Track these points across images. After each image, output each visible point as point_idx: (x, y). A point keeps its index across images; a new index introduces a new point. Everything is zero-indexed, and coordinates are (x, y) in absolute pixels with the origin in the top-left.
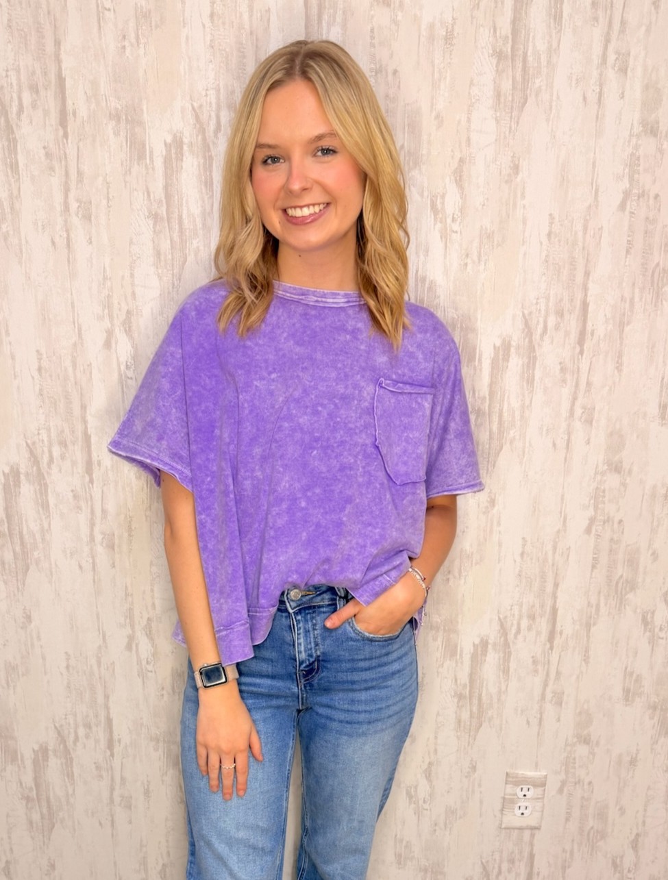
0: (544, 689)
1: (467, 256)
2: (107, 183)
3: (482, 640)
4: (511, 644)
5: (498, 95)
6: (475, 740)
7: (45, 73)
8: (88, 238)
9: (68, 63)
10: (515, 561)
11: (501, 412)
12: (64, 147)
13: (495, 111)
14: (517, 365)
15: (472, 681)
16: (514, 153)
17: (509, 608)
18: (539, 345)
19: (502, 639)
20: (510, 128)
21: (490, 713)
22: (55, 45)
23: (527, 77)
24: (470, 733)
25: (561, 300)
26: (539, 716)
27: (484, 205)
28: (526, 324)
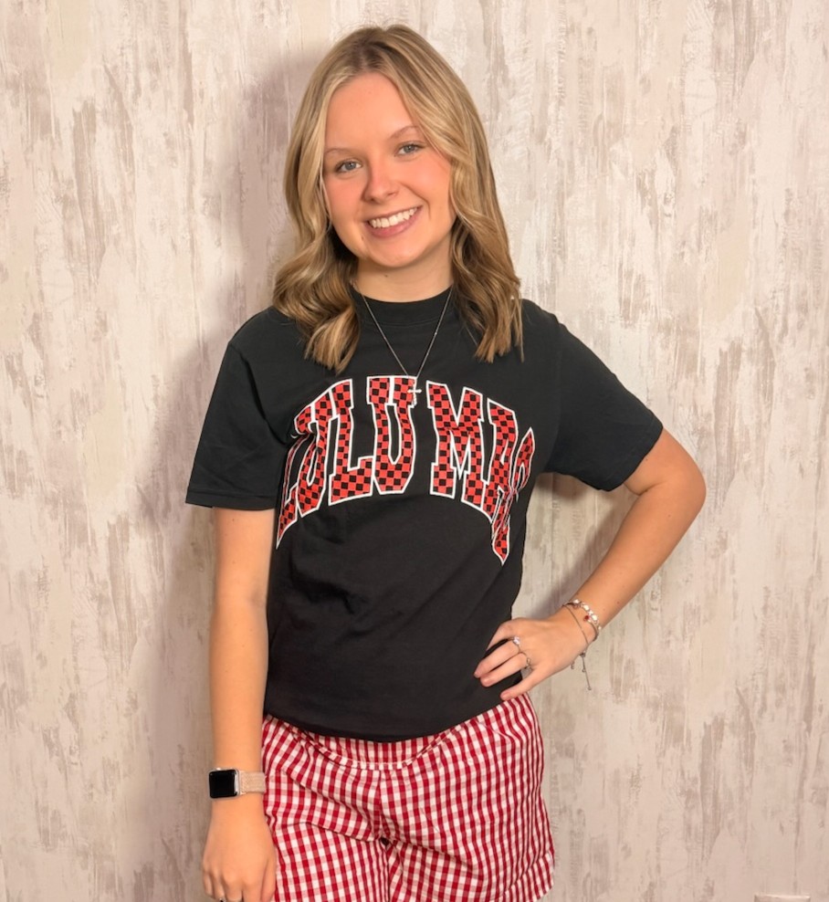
0: (802, 784)
1: (684, 243)
2: (240, 173)
3: (716, 719)
4: (754, 726)
5: (718, 52)
6: (711, 852)
7: (168, 49)
8: (216, 239)
9: (195, 36)
10: (756, 618)
11: (731, 431)
12: (189, 133)
13: (715, 71)
14: (750, 374)
15: (704, 773)
16: (740, 119)
17: (750, 677)
18: (777, 347)
19: (743, 718)
20: (734, 90)
21: (730, 816)
22: (180, 17)
23: (752, 30)
24: (703, 843)
25: (804, 293)
26: (795, 820)
27: (703, 182)
28: (761, 322)
